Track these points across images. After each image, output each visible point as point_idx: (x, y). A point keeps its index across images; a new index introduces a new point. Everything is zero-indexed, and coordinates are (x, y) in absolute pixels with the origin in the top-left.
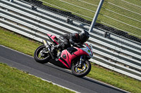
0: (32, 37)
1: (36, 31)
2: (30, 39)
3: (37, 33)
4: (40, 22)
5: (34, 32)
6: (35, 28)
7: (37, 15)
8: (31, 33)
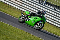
0: (52, 23)
1: (54, 20)
2: (51, 24)
3: (55, 21)
4: (56, 16)
5: (53, 21)
6: (54, 19)
7: (55, 12)
8: (52, 21)
